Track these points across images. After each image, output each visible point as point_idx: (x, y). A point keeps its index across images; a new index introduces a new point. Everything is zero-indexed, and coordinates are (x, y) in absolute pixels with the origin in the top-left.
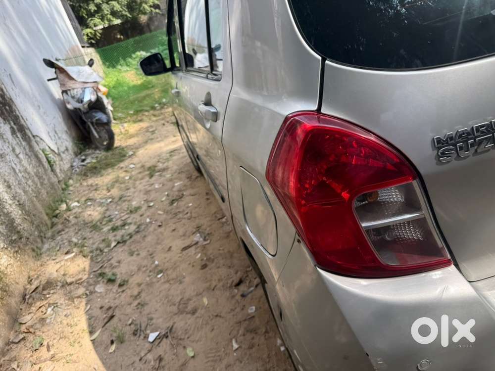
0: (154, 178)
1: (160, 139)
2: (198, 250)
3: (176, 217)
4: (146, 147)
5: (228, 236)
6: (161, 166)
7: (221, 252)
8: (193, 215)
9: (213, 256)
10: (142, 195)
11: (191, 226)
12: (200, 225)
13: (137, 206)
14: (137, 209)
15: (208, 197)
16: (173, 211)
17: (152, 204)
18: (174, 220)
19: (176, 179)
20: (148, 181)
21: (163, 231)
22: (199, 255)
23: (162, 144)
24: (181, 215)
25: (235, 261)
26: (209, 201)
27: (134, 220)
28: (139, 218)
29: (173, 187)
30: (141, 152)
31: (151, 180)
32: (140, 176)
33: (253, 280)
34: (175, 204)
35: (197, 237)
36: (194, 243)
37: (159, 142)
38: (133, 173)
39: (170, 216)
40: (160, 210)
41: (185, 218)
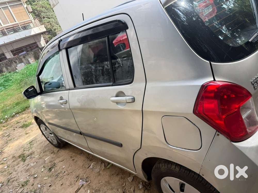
0: (27, 161)
1: (16, 138)
2: (86, 189)
3: (59, 176)
4: (9, 145)
5: (99, 174)
6: (27, 153)
7: (102, 183)
8: (70, 172)
9: (98, 188)
10: (24, 174)
11: (72, 178)
12: (78, 175)
13: (25, 180)
14: (26, 183)
15: (73, 158)
16: (54, 174)
17: (36, 176)
18: (59, 179)
19: (44, 156)
20: (23, 164)
21: (54, 188)
22: (89, 191)
23: (20, 140)
24: (61, 175)
25: (113, 185)
26: (75, 161)
27: (29, 189)
28: (31, 188)
29: (45, 161)
30: (6, 149)
31: (25, 163)
32: (15, 163)
33: (130, 189)
34: (53, 170)
35: (80, 182)
36: (80, 186)
37: (17, 140)
38: (8, 163)
39: (54, 178)
40: (44, 177)
41: (65, 175)
